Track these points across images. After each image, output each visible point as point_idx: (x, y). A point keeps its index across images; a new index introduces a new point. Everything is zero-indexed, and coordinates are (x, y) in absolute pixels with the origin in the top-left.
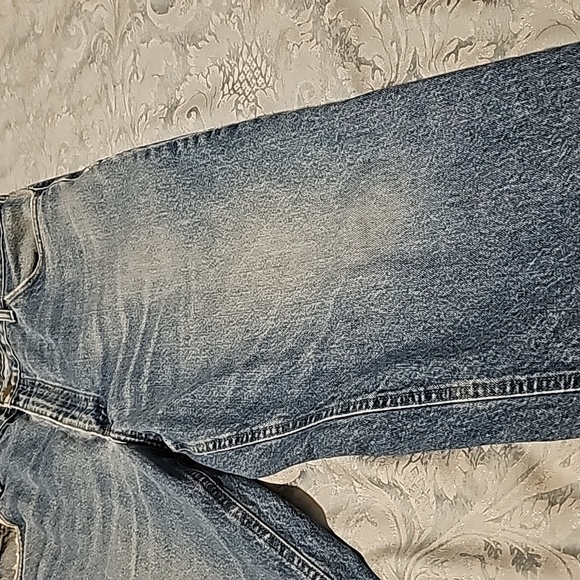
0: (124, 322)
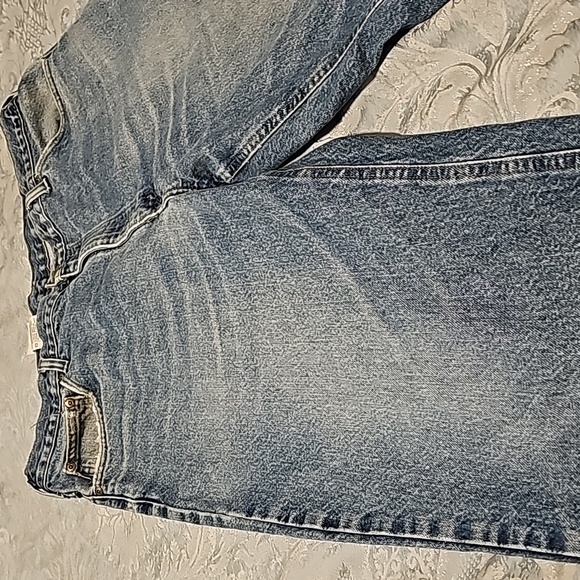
0: (153, 112)
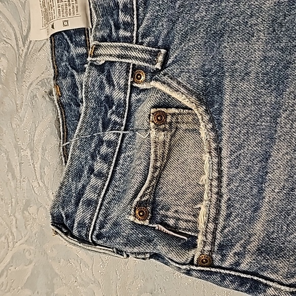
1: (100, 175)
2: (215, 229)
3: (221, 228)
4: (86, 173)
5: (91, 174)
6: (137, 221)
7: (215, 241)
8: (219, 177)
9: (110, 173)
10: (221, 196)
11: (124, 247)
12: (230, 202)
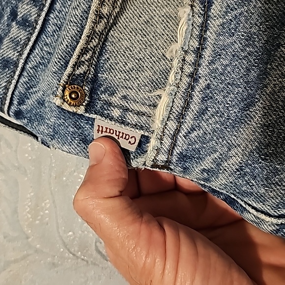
1: (25, 23)
2: (178, 131)
3: (186, 131)
4: (6, 18)
5: (13, 21)
6: (66, 107)
7: (173, 148)
8: (198, 49)
9: (40, 22)
10: (196, 80)
11: (50, 139)
12: (208, 91)
